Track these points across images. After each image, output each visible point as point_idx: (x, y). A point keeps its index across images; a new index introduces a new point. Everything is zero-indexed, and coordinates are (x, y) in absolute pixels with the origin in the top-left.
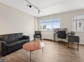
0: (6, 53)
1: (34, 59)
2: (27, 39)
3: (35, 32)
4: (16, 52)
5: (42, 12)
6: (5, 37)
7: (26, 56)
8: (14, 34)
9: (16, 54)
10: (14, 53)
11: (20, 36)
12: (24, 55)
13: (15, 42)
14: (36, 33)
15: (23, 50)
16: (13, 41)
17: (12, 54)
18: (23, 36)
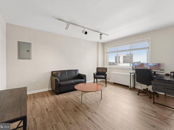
0: (59, 92)
1: (86, 104)
2: (83, 79)
3: (98, 69)
4: (69, 93)
5: (108, 35)
6: (58, 73)
7: (78, 99)
8: (68, 71)
9: (68, 95)
10: (67, 94)
11: (74, 74)
12: (76, 97)
13: (68, 81)
14: (99, 71)
15: (76, 93)
16: (66, 79)
17: (64, 94)
18: (78, 74)
